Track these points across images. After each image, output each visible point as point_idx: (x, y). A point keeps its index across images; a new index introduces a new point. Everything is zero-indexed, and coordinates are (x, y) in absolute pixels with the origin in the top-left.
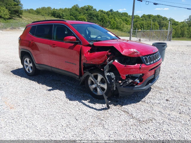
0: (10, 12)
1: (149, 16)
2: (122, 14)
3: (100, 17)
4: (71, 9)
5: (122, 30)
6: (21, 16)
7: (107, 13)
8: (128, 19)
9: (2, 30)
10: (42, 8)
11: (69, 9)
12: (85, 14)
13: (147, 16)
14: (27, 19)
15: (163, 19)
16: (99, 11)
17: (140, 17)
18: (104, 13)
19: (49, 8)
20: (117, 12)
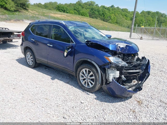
0: (16, 4)
1: (149, 13)
2: (122, 10)
3: (101, 12)
4: (75, 4)
5: (121, 25)
6: (27, 8)
7: (108, 9)
8: (128, 15)
9: (6, 22)
10: (49, 3)
11: (73, 4)
12: (88, 9)
13: (146, 12)
14: (33, 12)
15: (162, 15)
16: (101, 6)
17: (140, 13)
18: (106, 8)
19: (56, 3)
20: (118, 7)
